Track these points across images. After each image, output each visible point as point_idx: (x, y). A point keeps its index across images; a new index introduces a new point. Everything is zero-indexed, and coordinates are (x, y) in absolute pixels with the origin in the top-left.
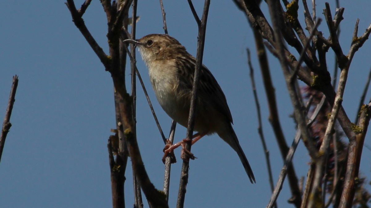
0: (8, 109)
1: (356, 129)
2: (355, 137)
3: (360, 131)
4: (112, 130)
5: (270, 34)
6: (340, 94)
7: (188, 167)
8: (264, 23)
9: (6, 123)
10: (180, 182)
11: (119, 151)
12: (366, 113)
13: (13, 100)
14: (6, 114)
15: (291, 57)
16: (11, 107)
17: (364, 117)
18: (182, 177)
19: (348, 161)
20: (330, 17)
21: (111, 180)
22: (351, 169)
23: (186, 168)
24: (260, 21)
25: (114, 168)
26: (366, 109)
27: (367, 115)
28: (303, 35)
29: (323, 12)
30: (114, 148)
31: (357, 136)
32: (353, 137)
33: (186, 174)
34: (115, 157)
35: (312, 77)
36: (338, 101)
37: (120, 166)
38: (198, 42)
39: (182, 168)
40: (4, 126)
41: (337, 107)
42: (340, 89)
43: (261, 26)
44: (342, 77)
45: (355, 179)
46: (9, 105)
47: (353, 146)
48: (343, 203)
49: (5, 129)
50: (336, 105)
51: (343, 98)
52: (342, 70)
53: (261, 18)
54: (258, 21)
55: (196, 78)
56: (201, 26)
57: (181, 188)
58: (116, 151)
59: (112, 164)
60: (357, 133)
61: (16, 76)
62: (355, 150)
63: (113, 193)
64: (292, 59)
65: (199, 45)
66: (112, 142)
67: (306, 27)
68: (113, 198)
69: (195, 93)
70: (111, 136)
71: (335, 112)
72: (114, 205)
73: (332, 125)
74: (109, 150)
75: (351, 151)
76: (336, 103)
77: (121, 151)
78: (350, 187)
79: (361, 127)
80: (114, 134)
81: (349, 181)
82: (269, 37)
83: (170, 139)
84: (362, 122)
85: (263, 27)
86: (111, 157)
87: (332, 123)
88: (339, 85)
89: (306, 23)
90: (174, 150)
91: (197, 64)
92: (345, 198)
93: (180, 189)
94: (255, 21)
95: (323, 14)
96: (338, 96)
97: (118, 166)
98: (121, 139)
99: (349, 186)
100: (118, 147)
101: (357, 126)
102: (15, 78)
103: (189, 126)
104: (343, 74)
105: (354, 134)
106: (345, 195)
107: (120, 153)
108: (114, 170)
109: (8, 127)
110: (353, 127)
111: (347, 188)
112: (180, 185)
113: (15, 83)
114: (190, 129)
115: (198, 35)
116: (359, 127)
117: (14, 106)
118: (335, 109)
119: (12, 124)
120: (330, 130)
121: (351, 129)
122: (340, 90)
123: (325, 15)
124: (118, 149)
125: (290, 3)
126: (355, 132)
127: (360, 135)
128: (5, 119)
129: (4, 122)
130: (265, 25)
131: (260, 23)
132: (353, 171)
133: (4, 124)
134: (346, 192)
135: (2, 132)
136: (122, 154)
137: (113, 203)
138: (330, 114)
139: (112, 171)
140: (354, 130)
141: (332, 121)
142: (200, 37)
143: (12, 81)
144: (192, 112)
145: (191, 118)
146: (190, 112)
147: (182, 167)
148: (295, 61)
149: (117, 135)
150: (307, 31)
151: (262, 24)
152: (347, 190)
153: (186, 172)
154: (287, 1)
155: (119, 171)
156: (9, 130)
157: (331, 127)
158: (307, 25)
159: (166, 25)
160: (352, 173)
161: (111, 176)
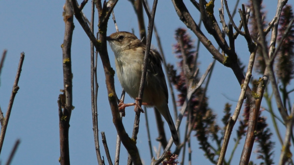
0: (17, 77)
1: (255, 96)
2: (255, 102)
3: (258, 97)
4: (61, 90)
5: (193, 25)
6: (250, 71)
7: (139, 120)
8: (188, 17)
9: (15, 87)
10: (133, 131)
11: (66, 106)
12: (262, 84)
13: (20, 70)
14: (16, 80)
15: (208, 42)
16: (19, 75)
17: (261, 87)
18: (134, 128)
19: (249, 118)
20: (245, 14)
21: (60, 127)
22: (251, 125)
23: (138, 122)
24: (185, 16)
25: (62, 118)
26: (262, 81)
27: (263, 85)
28: (217, 26)
29: (238, 11)
30: (62, 103)
31: (256, 100)
32: (253, 101)
33: (137, 126)
34: (63, 109)
35: (224, 57)
36: (248, 76)
37: (66, 117)
38: (148, 30)
39: (135, 122)
40: (14, 89)
41: (248, 80)
42: (250, 66)
43: (186, 19)
44: (251, 58)
45: (255, 132)
46: (18, 73)
47: (253, 108)
48: (246, 149)
49: (15, 91)
50: (247, 78)
51: (252, 73)
52: (251, 53)
53: (186, 13)
54: (184, 15)
55: (146, 57)
56: (151, 19)
57: (133, 135)
58: (64, 106)
59: (61, 115)
60: (256, 98)
61: (23, 52)
62: (254, 111)
63: (61, 135)
64: (209, 44)
65: (149, 32)
66: (61, 99)
67: (220, 20)
68: (60, 140)
69: (145, 67)
70: (60, 95)
71: (246, 83)
72: (61, 145)
73: (244, 93)
74: (58, 105)
75: (252, 112)
76: (247, 77)
77: (67, 105)
78: (251, 138)
79: (259, 94)
80: (62, 93)
81: (250, 133)
82: (192, 27)
83: (122, 99)
84: (259, 91)
85: (188, 20)
86: (60, 110)
87: (244, 92)
88: (250, 64)
89: (220, 17)
90: (126, 108)
91: (147, 46)
92: (247, 146)
93: (133, 137)
94: (181, 15)
95: (239, 13)
96: (249, 72)
97: (65, 117)
98: (67, 97)
99: (250, 136)
100: (65, 102)
101: (256, 94)
102: (22, 54)
103: (140, 91)
104: (253, 56)
105: (254, 99)
106: (247, 143)
107: (67, 107)
108: (62, 120)
109: (17, 89)
110: (253, 94)
111: (249, 138)
112: (133, 133)
113: (22, 58)
114: (141, 93)
115: (148, 25)
116: (257, 94)
117: (21, 74)
118: (246, 81)
119: (19, 87)
120: (243, 96)
121: (252, 95)
122: (250, 68)
123: (240, 13)
124: (65, 104)
125: (208, 2)
126: (254, 98)
127: (258, 100)
128: (15, 84)
129: (14, 86)
130: (189, 18)
131: (186, 16)
132: (253, 126)
133: (14, 88)
134: (248, 141)
135: (12, 93)
136: (68, 107)
137: (60, 143)
138: (243, 85)
139: (60, 120)
140: (254, 96)
141: (244, 90)
142: (150, 27)
143: (20, 56)
144: (142, 81)
145: (142, 85)
146: (141, 81)
147: (135, 120)
148: (211, 45)
149: (64, 94)
150: (221, 23)
151: (187, 17)
152: (248, 139)
153: (138, 124)
154: (205, 1)
155: (66, 120)
156: (17, 92)
157: (243, 95)
158: (221, 19)
159: (114, 16)
160: (252, 127)
161: (60, 124)
